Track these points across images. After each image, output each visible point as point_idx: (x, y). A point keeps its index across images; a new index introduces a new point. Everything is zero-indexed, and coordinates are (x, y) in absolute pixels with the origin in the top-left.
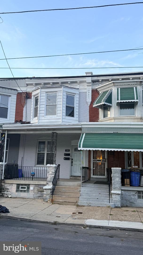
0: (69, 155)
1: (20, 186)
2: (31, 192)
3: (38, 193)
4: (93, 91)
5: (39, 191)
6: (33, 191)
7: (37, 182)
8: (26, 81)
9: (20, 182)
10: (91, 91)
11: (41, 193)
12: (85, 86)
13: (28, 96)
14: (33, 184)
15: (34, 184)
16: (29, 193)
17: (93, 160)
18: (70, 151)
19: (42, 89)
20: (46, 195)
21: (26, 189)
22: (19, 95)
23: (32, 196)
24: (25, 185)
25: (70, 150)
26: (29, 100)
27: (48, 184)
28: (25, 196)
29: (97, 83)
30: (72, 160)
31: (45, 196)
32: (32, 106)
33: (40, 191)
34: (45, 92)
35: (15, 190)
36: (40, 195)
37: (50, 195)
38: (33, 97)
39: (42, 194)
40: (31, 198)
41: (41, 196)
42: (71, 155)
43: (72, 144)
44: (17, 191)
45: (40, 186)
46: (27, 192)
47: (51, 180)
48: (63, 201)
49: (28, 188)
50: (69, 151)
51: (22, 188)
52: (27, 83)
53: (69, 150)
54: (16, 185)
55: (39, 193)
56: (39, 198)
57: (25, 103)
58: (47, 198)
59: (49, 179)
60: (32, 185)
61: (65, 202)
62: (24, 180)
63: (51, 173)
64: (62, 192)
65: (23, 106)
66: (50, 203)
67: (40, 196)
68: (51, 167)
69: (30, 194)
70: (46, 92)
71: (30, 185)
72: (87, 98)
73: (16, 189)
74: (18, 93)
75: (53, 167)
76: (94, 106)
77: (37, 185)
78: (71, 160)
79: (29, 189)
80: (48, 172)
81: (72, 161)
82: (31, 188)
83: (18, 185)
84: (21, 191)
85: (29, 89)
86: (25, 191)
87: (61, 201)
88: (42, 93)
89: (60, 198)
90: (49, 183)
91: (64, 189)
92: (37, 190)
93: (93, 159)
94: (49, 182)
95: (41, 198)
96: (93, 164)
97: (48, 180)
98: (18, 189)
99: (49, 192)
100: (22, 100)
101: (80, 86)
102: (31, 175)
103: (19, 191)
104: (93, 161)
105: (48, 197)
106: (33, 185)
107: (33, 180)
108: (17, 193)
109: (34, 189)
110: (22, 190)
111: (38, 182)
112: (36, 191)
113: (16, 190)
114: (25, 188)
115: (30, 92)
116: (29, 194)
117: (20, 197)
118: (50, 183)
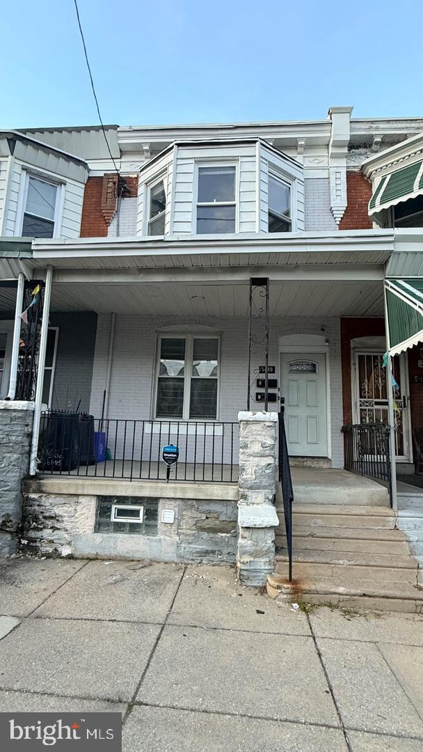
0: (273, 384)
1: (114, 507)
2: (164, 533)
3: (196, 538)
4: (350, 175)
5: (202, 529)
6: (174, 527)
7: (191, 491)
8: (120, 135)
9: (114, 486)
10: (344, 176)
11: (212, 535)
12: (321, 159)
13: (125, 187)
14: (172, 495)
15: (179, 495)
16: (155, 534)
17: (358, 403)
18: (276, 372)
19: (180, 148)
20: (251, 555)
21: (140, 520)
22: (94, 185)
23: (173, 549)
24: (136, 500)
25: (276, 368)
26: (126, 203)
27: (244, 497)
28: (137, 551)
29: (362, 150)
30: (283, 401)
31: (246, 559)
32: (140, 217)
33: (208, 528)
34: (193, 161)
35: (92, 521)
36: (210, 548)
37: (272, 555)
38: (141, 190)
39: (216, 543)
40: (167, 559)
41: (213, 552)
42: (279, 385)
43: (283, 349)
44: (98, 527)
45: (205, 507)
46: (147, 533)
47: (261, 482)
48: (353, 591)
49: (152, 514)
50: (274, 372)
51: (121, 513)
52: (120, 142)
53: (274, 368)
54: (93, 503)
55: (205, 535)
56: (203, 562)
57: (114, 211)
58: (256, 571)
59: (248, 475)
60: (168, 502)
61: (364, 595)
62: (131, 478)
63: (256, 448)
64: (320, 534)
65: (107, 221)
66: (284, 601)
67: (207, 553)
68: (257, 422)
69: (160, 540)
70: (198, 161)
71: (161, 502)
72: (333, 197)
73: (94, 517)
74: (90, 178)
75: (267, 424)
76: (370, 213)
77: (195, 502)
78: (280, 401)
79: (156, 520)
80: (246, 446)
81: (283, 405)
82: (166, 514)
83: (104, 503)
84: (119, 527)
85: (127, 167)
86: (134, 528)
87: (341, 590)
88: (180, 162)
89: (325, 571)
90: (249, 493)
91: (320, 522)
92: (191, 522)
93: (360, 398)
94: (251, 488)
95: (211, 559)
96: (361, 414)
97: (246, 481)
98: (103, 520)
99: (268, 540)
100: (103, 200)
101: (306, 159)
102: (164, 457)
103: (108, 524)
104: (361, 405)
105: (262, 564)
106: (172, 502)
107: (172, 476)
108: (99, 537)
109: (179, 519)
110: (123, 524)
111: (195, 489)
112: (186, 527)
113: (93, 523)
114: (135, 513)
115: (130, 176)
116: (154, 544)
117: (114, 553)
118: (254, 495)
